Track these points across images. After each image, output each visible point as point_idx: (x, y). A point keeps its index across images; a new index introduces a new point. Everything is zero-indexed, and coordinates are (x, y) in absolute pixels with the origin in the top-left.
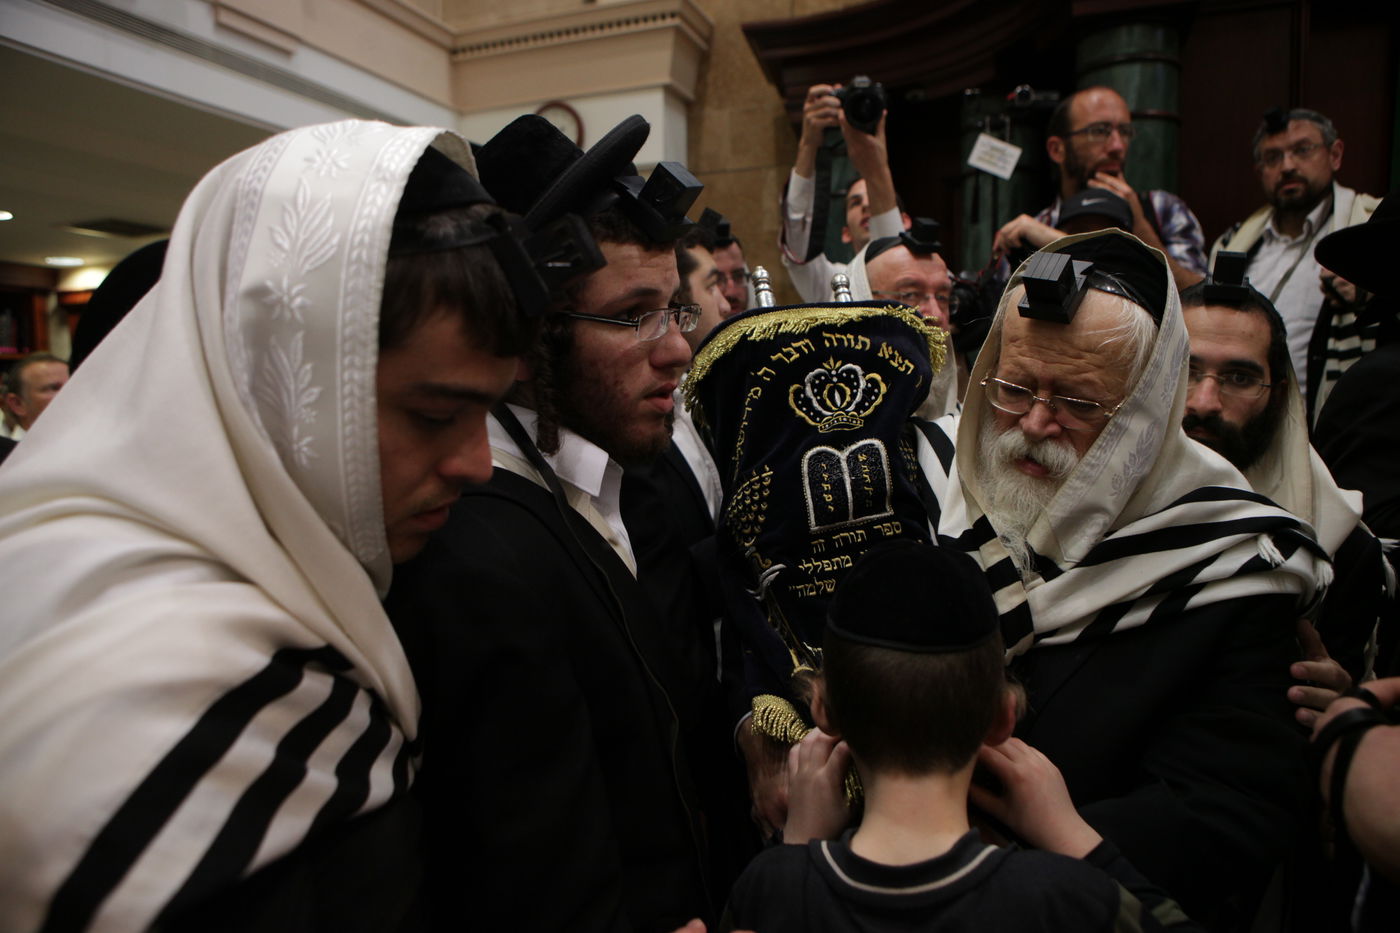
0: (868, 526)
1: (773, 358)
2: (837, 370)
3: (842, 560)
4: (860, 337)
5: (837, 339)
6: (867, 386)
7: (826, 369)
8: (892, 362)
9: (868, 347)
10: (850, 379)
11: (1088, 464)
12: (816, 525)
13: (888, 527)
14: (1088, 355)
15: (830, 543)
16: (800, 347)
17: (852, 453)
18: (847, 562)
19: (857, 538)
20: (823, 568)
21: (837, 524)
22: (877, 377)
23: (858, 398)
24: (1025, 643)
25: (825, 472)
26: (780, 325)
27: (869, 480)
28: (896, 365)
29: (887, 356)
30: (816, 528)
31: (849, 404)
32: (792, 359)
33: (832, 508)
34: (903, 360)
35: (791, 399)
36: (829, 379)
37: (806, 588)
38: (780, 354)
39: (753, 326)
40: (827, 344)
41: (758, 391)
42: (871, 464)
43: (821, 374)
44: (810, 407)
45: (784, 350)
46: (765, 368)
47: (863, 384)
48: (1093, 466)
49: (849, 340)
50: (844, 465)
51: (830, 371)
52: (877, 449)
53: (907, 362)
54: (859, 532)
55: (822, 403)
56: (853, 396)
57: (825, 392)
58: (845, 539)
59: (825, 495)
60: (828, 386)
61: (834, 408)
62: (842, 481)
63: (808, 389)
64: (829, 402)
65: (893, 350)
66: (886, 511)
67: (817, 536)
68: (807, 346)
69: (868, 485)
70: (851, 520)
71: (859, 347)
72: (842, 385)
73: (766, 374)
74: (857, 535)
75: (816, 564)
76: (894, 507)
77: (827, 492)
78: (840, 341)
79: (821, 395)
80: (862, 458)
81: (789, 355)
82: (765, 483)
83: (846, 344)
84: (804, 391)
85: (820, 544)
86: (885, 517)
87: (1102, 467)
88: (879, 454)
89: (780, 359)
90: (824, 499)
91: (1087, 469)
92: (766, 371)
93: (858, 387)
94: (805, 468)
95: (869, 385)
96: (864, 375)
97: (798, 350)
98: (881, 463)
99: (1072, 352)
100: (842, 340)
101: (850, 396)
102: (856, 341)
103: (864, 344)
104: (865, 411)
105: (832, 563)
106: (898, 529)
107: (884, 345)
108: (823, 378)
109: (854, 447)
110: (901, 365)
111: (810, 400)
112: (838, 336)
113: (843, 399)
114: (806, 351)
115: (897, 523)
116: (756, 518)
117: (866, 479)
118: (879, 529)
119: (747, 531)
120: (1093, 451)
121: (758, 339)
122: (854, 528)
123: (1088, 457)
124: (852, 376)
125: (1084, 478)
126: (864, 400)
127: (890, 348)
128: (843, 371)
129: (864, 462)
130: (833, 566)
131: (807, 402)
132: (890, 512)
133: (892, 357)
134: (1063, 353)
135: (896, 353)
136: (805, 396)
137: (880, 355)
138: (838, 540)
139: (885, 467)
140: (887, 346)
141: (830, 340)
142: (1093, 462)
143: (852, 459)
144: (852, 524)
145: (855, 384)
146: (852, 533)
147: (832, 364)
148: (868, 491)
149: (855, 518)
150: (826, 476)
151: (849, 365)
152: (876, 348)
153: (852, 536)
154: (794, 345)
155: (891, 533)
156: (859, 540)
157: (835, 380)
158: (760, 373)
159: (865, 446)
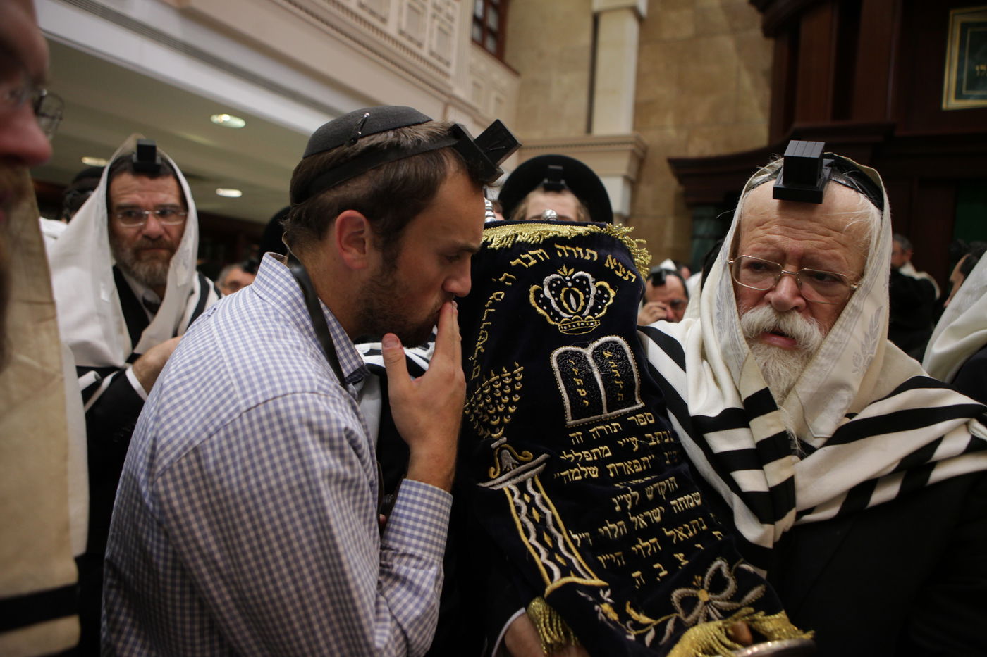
0: (622, 419)
1: (513, 263)
2: (571, 276)
3: (601, 451)
4: (587, 250)
5: (567, 251)
6: (597, 292)
7: (561, 275)
8: (616, 272)
9: (596, 258)
10: (583, 285)
11: (832, 342)
12: (573, 419)
13: (641, 418)
14: (835, 234)
15: (587, 436)
16: (536, 255)
17: (596, 349)
18: (606, 452)
19: (613, 429)
20: (584, 458)
21: (592, 418)
22: (606, 285)
23: (591, 303)
24: (788, 520)
25: (574, 366)
26: (516, 236)
27: (618, 374)
28: (620, 275)
29: (612, 267)
30: (572, 422)
31: (584, 308)
32: (530, 264)
33: (587, 402)
34: (626, 270)
35: (532, 297)
36: (564, 284)
37: (571, 474)
38: (518, 260)
39: (492, 237)
40: (560, 255)
41: (501, 295)
42: (617, 360)
43: (557, 279)
44: (550, 309)
45: (522, 256)
46: (506, 274)
47: (593, 290)
48: (835, 344)
49: (578, 252)
50: (591, 360)
51: (564, 277)
52: (621, 346)
53: (629, 272)
54: (614, 424)
55: (559, 303)
56: (586, 301)
57: (562, 295)
58: (601, 431)
59: (578, 390)
60: (564, 290)
61: (570, 311)
62: (592, 375)
63: (546, 290)
64: (565, 305)
65: (617, 262)
66: (637, 404)
67: (574, 429)
68: (542, 254)
69: (617, 379)
70: (605, 414)
71: (588, 258)
72: (576, 289)
73: (508, 279)
74: (612, 427)
75: (576, 455)
76: (643, 399)
77: (580, 387)
78: (570, 252)
79: (559, 297)
80: (607, 355)
81: (527, 261)
82: (517, 378)
83: (576, 255)
84: (543, 292)
85: (578, 436)
86: (636, 409)
87: (844, 345)
88: (623, 351)
89: (519, 264)
90: (578, 393)
91: (831, 347)
92: (507, 277)
93: (589, 293)
94: (555, 364)
95: (599, 292)
96: (594, 283)
97: (535, 257)
98: (627, 358)
99: (822, 230)
100: (572, 251)
101: (584, 300)
102: (585, 253)
103: (592, 255)
104: (599, 313)
105: (592, 454)
106: (651, 419)
107: (609, 257)
108: (559, 282)
109: (596, 344)
110: (625, 275)
111: (549, 300)
112: (568, 248)
113: (578, 303)
114: (542, 258)
115: (649, 414)
116: (506, 409)
117: (615, 373)
118: (633, 421)
119: (494, 423)
120: (836, 329)
121: (497, 247)
122: (608, 421)
123: (831, 336)
124: (585, 282)
125: (830, 355)
126: (596, 304)
127: (614, 260)
128: (576, 278)
129: (610, 359)
130: (593, 456)
131: (546, 302)
132: (641, 405)
133: (617, 268)
134: (812, 231)
135: (620, 264)
136: (544, 296)
137: (607, 265)
138: (595, 433)
139: (631, 361)
140: (612, 258)
141: (561, 251)
142: (836, 340)
143: (597, 354)
144: (606, 417)
145: (587, 290)
146: (608, 426)
147: (565, 271)
148: (618, 385)
149: (609, 412)
150: (576, 370)
151: (580, 273)
152: (602, 259)
153: (607, 429)
154: (531, 252)
155: (645, 423)
156: (616, 431)
157: (569, 284)
158: (501, 279)
159: (607, 343)
